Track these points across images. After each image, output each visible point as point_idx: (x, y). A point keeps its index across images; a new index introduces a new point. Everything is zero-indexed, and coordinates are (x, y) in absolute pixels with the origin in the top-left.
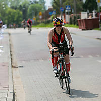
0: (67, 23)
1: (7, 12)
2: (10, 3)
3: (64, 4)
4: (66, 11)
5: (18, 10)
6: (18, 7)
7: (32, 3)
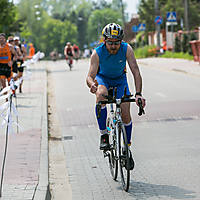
0: (170, 50)
1: (45, 26)
2: (51, 7)
3: (162, 9)
4: (168, 24)
5: (69, 23)
6: (68, 15)
7: (98, 8)
